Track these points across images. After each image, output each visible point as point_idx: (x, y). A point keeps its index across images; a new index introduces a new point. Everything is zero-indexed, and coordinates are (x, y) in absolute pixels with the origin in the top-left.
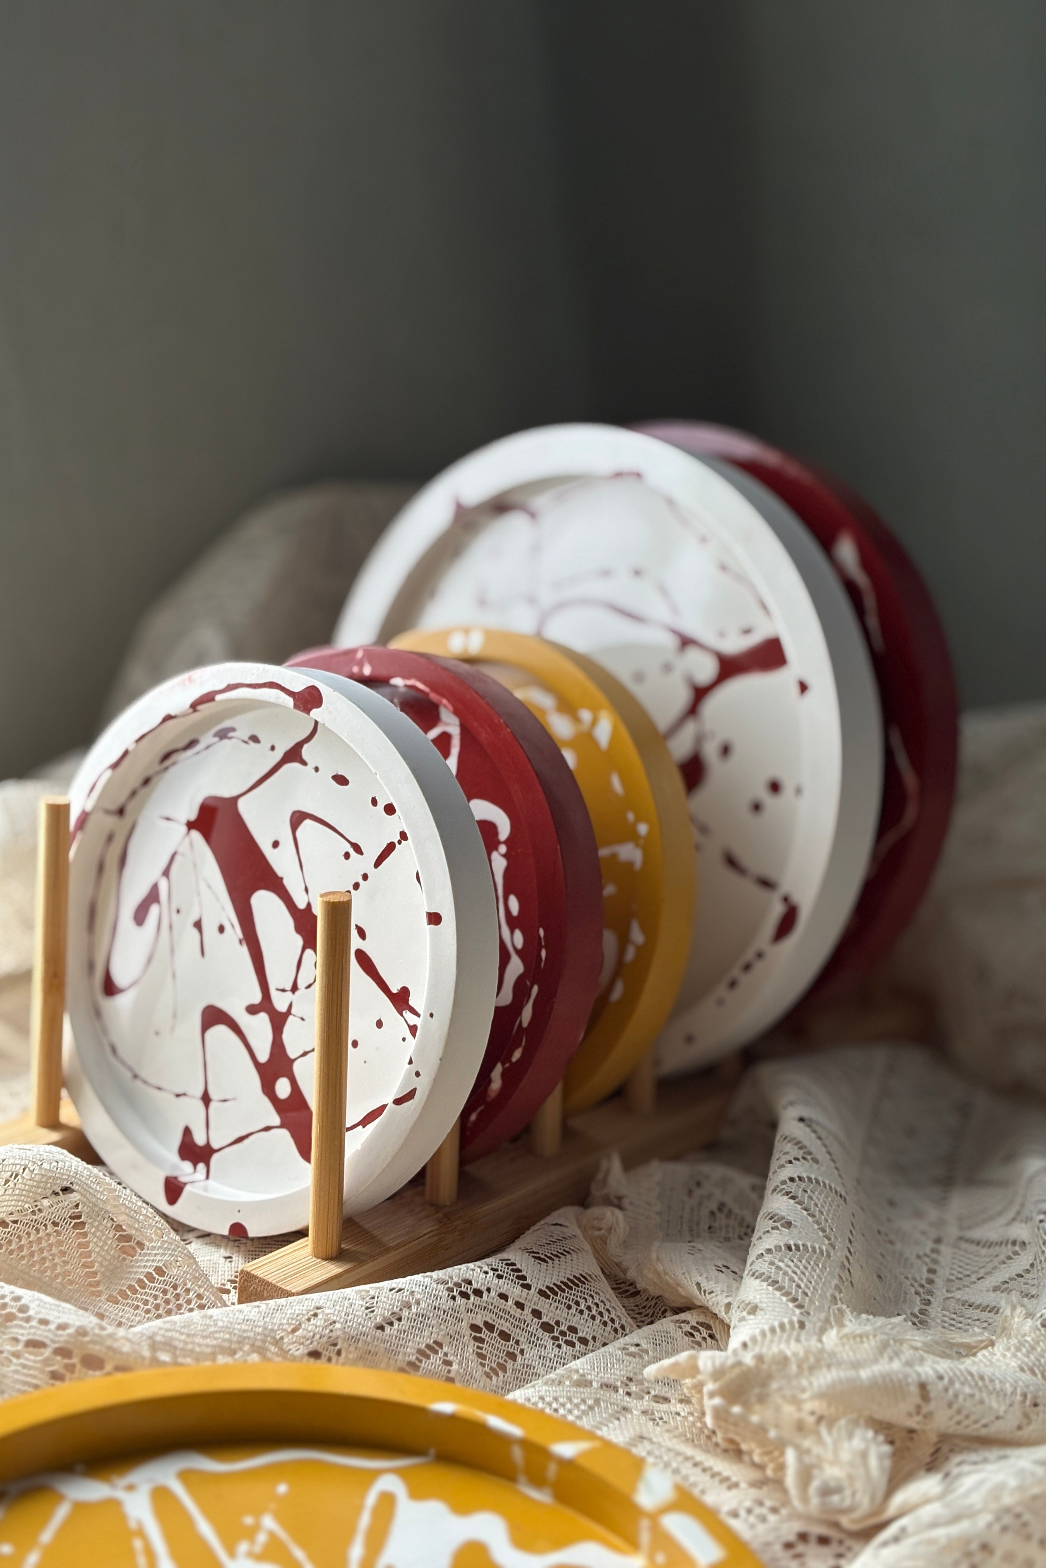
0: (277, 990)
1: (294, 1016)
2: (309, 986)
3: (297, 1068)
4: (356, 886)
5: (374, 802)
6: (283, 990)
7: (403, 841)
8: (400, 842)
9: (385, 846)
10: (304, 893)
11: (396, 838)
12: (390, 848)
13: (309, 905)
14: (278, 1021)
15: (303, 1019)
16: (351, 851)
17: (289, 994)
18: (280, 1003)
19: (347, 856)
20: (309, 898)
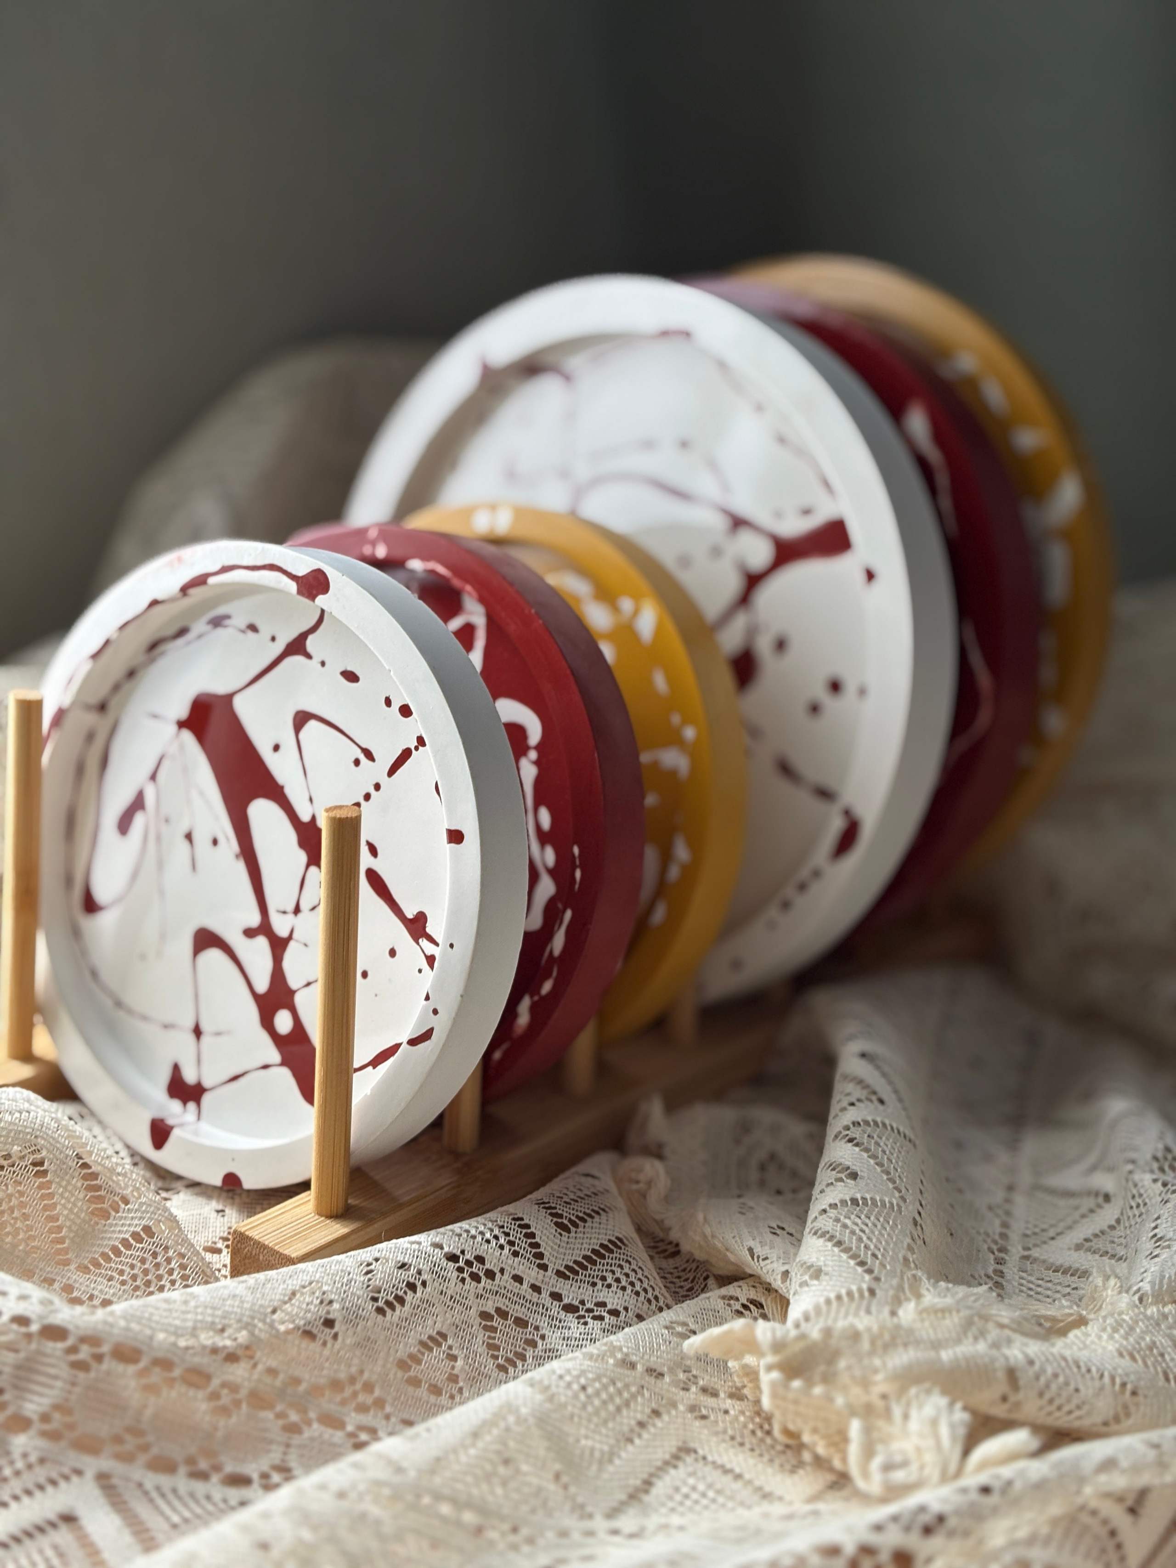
0: (278, 911)
1: (297, 941)
2: (313, 909)
3: (299, 999)
4: (367, 797)
5: (388, 702)
6: (284, 912)
7: (420, 748)
8: (417, 748)
9: (400, 752)
10: (309, 803)
11: (413, 744)
12: (406, 754)
13: (314, 818)
14: (279, 945)
15: (306, 945)
16: (362, 757)
17: (291, 916)
18: (281, 926)
19: (357, 762)
20: (313, 809)
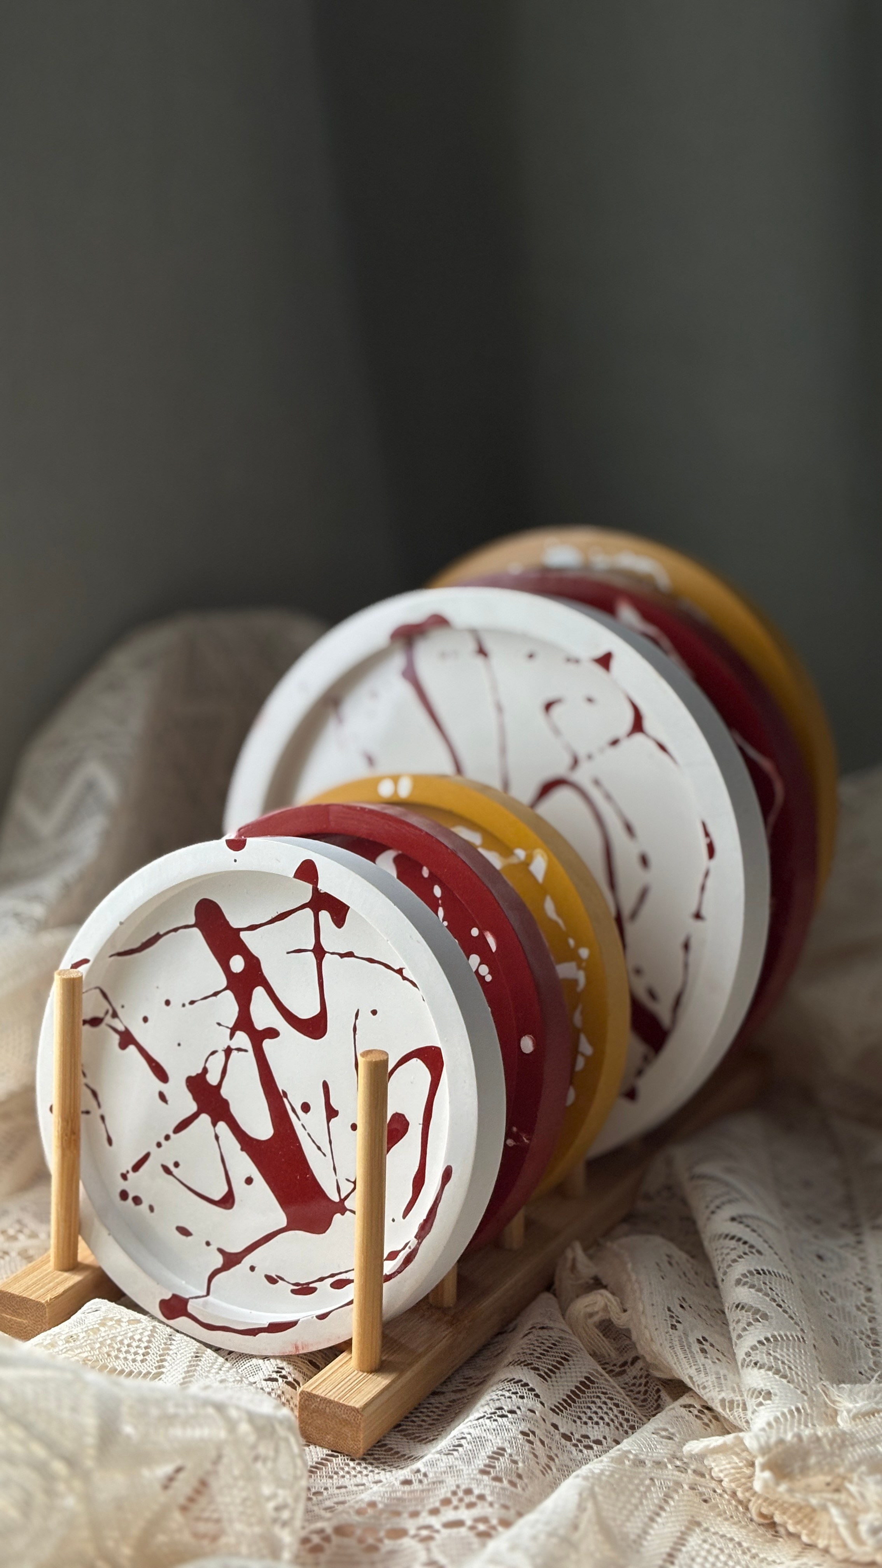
0: (246, 1051)
1: (227, 1027)
2: (213, 1053)
3: (223, 982)
4: (167, 1138)
6: (239, 1050)
7: (125, 1172)
8: (128, 1172)
9: (142, 1170)
10: (219, 1134)
11: (131, 1175)
12: (136, 1167)
13: (214, 1124)
14: (244, 1023)
15: (219, 1024)
16: (172, 1168)
17: (233, 1047)
18: (242, 1039)
19: (176, 1165)
20: (215, 1131)
